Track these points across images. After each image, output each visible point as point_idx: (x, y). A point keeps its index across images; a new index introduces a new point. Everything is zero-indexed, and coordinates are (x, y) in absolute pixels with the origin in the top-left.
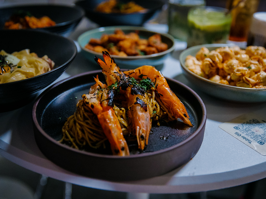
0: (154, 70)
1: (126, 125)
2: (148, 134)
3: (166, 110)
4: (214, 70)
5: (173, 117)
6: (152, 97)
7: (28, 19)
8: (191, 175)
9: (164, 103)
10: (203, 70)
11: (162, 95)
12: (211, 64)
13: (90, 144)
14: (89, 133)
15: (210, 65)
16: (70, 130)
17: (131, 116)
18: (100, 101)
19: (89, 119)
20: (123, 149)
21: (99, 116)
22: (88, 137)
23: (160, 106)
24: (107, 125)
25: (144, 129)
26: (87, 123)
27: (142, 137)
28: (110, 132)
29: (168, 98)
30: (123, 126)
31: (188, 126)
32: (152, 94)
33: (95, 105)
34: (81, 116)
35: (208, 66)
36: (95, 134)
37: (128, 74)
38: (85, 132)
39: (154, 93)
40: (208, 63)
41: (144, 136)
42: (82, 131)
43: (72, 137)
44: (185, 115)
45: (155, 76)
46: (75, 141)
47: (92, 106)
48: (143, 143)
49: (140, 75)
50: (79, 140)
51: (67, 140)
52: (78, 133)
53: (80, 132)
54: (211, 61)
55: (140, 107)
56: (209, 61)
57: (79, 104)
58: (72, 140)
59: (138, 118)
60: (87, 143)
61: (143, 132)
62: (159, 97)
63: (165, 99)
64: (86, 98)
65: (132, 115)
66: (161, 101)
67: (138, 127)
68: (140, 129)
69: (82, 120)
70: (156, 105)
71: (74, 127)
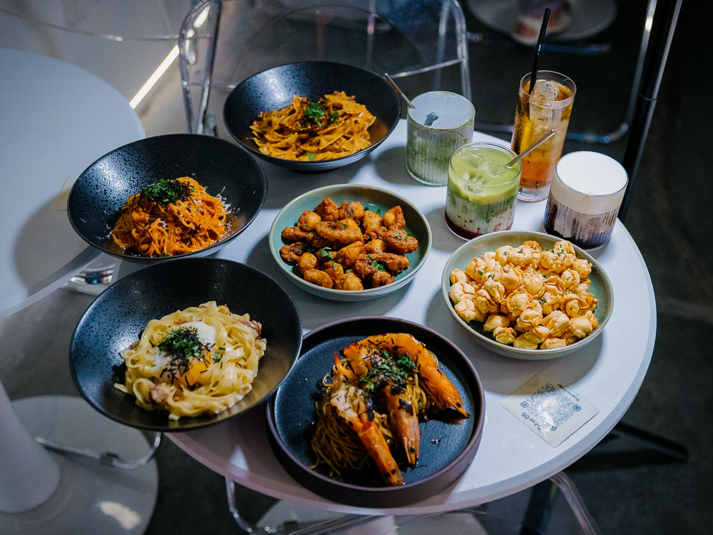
0: (413, 341)
1: (390, 435)
2: (418, 445)
3: (435, 398)
4: (494, 309)
5: (444, 406)
6: (414, 385)
8: (472, 488)
9: (431, 389)
10: (477, 308)
11: (428, 380)
12: (489, 301)
13: (353, 467)
14: (349, 452)
15: (488, 303)
16: (323, 449)
17: (394, 422)
18: (357, 413)
19: (347, 435)
20: (394, 472)
21: (361, 434)
22: (349, 457)
23: (427, 395)
24: (372, 446)
25: (413, 439)
26: (345, 441)
27: (412, 450)
28: (376, 454)
29: (436, 384)
30: (386, 437)
31: (462, 416)
32: (414, 378)
33: (353, 422)
34: (335, 432)
35: (484, 304)
36: (356, 453)
37: (376, 343)
38: (345, 452)
39: (416, 376)
40: (484, 299)
41: (413, 447)
42: (340, 449)
43: (328, 458)
44: (459, 405)
45: (415, 351)
46: (332, 462)
47: (351, 423)
48: (413, 456)
49: (394, 346)
50: (339, 462)
51: (322, 462)
52: (335, 453)
53: (339, 454)
54: (489, 298)
55: (405, 413)
56: (485, 297)
57: (326, 410)
58: (329, 462)
59: (404, 427)
60: (348, 463)
61: (412, 444)
62: (424, 381)
63: (431, 385)
64: (339, 411)
65: (397, 422)
66: (426, 385)
67: (405, 438)
68: (408, 440)
69: (337, 436)
70: (421, 394)
71: (328, 446)
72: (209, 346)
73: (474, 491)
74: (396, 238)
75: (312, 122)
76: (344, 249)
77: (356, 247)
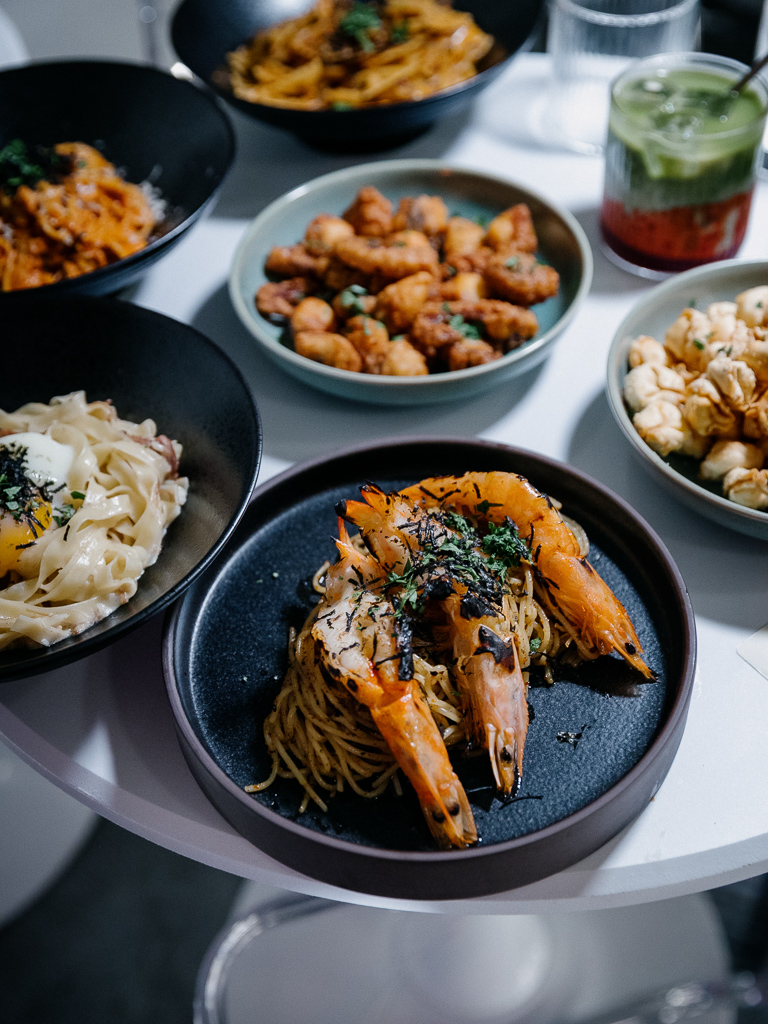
0: (524, 491)
2: (522, 744)
3: (571, 630)
4: (727, 425)
5: (595, 650)
6: (523, 595)
7: (30, 197)
9: (564, 608)
10: (687, 424)
11: (555, 585)
12: (716, 405)
13: (355, 786)
14: (349, 753)
15: (714, 410)
16: (290, 742)
17: (467, 685)
18: (372, 660)
19: (344, 712)
20: (454, 811)
21: (376, 713)
22: (349, 766)
23: (553, 620)
24: (402, 743)
25: (510, 730)
26: (340, 726)
27: (506, 757)
28: (413, 764)
29: (577, 595)
31: (638, 677)
32: (523, 579)
33: (359, 681)
34: (318, 703)
35: (704, 414)
36: (366, 756)
37: (440, 495)
38: (339, 752)
39: (529, 575)
40: (705, 402)
41: (510, 749)
42: (328, 746)
43: (300, 765)
44: (630, 649)
45: (529, 514)
46: (309, 777)
47: (352, 684)
48: (508, 771)
49: (480, 501)
50: (324, 777)
51: (286, 775)
52: (315, 755)
53: (324, 757)
54: (716, 397)
55: (492, 663)
56: (708, 396)
57: (302, 648)
58: (299, 775)
59: (488, 699)
60: (346, 784)
61: (507, 742)
62: (547, 587)
63: (565, 598)
64: (327, 653)
65: (472, 682)
66: (552, 598)
67: (491, 727)
68: (498, 732)
69: (323, 715)
70: (538, 619)
71: (301, 735)
72: (49, 489)
73: (658, 867)
74: (510, 268)
75: (354, 43)
76: (391, 290)
77: (418, 284)
